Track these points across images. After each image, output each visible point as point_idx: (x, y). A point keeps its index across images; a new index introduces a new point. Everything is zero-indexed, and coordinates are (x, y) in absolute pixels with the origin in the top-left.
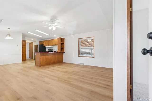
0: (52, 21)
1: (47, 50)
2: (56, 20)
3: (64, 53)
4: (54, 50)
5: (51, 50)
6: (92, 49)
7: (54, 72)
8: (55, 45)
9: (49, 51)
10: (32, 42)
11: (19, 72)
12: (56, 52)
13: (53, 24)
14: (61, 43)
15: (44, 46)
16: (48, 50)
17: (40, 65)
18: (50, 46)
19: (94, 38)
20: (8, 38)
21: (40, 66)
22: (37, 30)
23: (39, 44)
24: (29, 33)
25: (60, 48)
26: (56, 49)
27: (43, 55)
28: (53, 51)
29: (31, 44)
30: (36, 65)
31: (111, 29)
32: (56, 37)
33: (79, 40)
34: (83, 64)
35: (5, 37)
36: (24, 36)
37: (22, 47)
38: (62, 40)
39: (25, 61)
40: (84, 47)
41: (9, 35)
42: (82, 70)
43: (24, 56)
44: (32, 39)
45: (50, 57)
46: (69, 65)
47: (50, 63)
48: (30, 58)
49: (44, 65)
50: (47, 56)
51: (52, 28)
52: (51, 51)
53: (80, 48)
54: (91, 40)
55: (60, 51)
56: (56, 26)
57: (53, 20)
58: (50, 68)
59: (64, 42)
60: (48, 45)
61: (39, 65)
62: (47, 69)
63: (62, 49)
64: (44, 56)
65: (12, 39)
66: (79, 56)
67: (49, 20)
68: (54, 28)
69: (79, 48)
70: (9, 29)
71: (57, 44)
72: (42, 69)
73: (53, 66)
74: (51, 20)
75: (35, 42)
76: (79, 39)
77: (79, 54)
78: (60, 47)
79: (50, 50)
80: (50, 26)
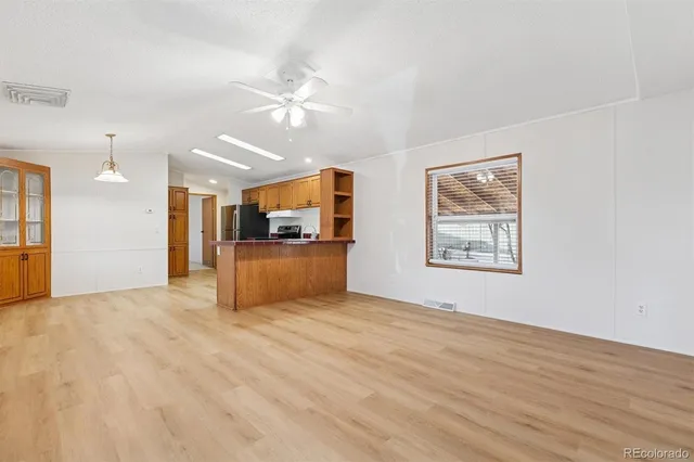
0: (287, 77)
1: (273, 229)
2: (306, 70)
3: (349, 245)
4: (303, 232)
5: (290, 228)
6: (497, 225)
7: (298, 351)
8: (309, 204)
9: (281, 236)
10: (215, 196)
11: (134, 339)
12: (313, 239)
13: (289, 96)
14: (336, 196)
15: (260, 210)
16: (280, 228)
17: (236, 303)
18: (287, 213)
19: (520, 161)
20: (108, 176)
21: (235, 309)
22: (224, 137)
23: (239, 202)
24: (195, 151)
25: (332, 222)
26: (312, 223)
27: (250, 257)
28: (297, 236)
29: (209, 201)
30: (221, 304)
31: (637, 99)
32: (313, 164)
33: (429, 179)
34: (450, 306)
35: (98, 175)
36: (175, 167)
37: (171, 217)
38: (342, 179)
39: (183, 279)
40: (455, 213)
41: (112, 166)
42: (450, 350)
43: (180, 256)
44: (213, 182)
45: (282, 263)
46: (374, 309)
47: (280, 296)
48: (205, 263)
49: (257, 305)
50: (268, 261)
51: (288, 115)
52: (290, 233)
53: (436, 218)
54: (491, 177)
55: (329, 236)
56: (308, 106)
57: (292, 70)
58: (277, 322)
59: (351, 191)
60: (279, 207)
61: (231, 301)
62: (264, 328)
63: (342, 224)
64: (254, 262)
65: (126, 181)
66: (429, 264)
67: (272, 75)
68: (297, 119)
69: (429, 218)
70: (111, 136)
71: (316, 198)
72: (239, 326)
73: (295, 313)
74: (281, 73)
75: (225, 192)
76: (427, 170)
77: (429, 254)
78: (331, 215)
79: (286, 228)
80: (276, 106)
